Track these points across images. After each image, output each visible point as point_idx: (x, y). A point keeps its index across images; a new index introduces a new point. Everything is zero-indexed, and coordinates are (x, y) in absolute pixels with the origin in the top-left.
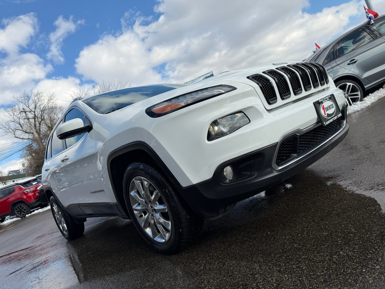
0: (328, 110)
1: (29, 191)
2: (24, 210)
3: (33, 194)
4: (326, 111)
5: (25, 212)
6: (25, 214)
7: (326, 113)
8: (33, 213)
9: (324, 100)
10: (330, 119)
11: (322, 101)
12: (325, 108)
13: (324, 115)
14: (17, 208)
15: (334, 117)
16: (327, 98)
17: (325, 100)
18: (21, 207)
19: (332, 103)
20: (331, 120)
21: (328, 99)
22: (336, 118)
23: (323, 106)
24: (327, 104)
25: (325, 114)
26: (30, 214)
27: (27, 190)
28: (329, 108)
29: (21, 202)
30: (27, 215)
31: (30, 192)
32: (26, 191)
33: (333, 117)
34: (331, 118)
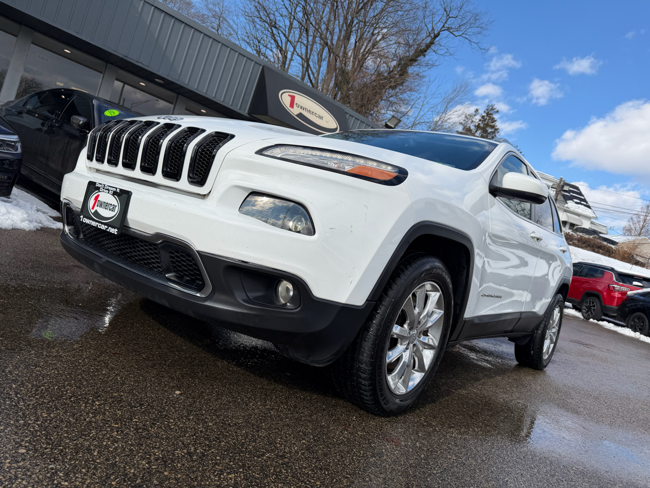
0: (101, 206)
1: (617, 289)
2: (594, 310)
3: (620, 296)
4: (98, 206)
5: (592, 314)
6: (591, 316)
7: (96, 208)
8: (600, 323)
9: (103, 188)
10: (94, 220)
11: (100, 188)
12: (99, 201)
13: (91, 208)
14: (588, 300)
15: (102, 223)
16: (112, 189)
17: (106, 189)
18: (593, 303)
19: (116, 204)
20: (94, 224)
21: (110, 192)
22: (103, 227)
23: (98, 195)
24: (106, 197)
25: (93, 208)
26: (595, 321)
27: (616, 286)
28: (106, 205)
29: (597, 296)
30: (591, 320)
31: (618, 291)
32: (614, 286)
33: (99, 222)
34: (96, 221)
